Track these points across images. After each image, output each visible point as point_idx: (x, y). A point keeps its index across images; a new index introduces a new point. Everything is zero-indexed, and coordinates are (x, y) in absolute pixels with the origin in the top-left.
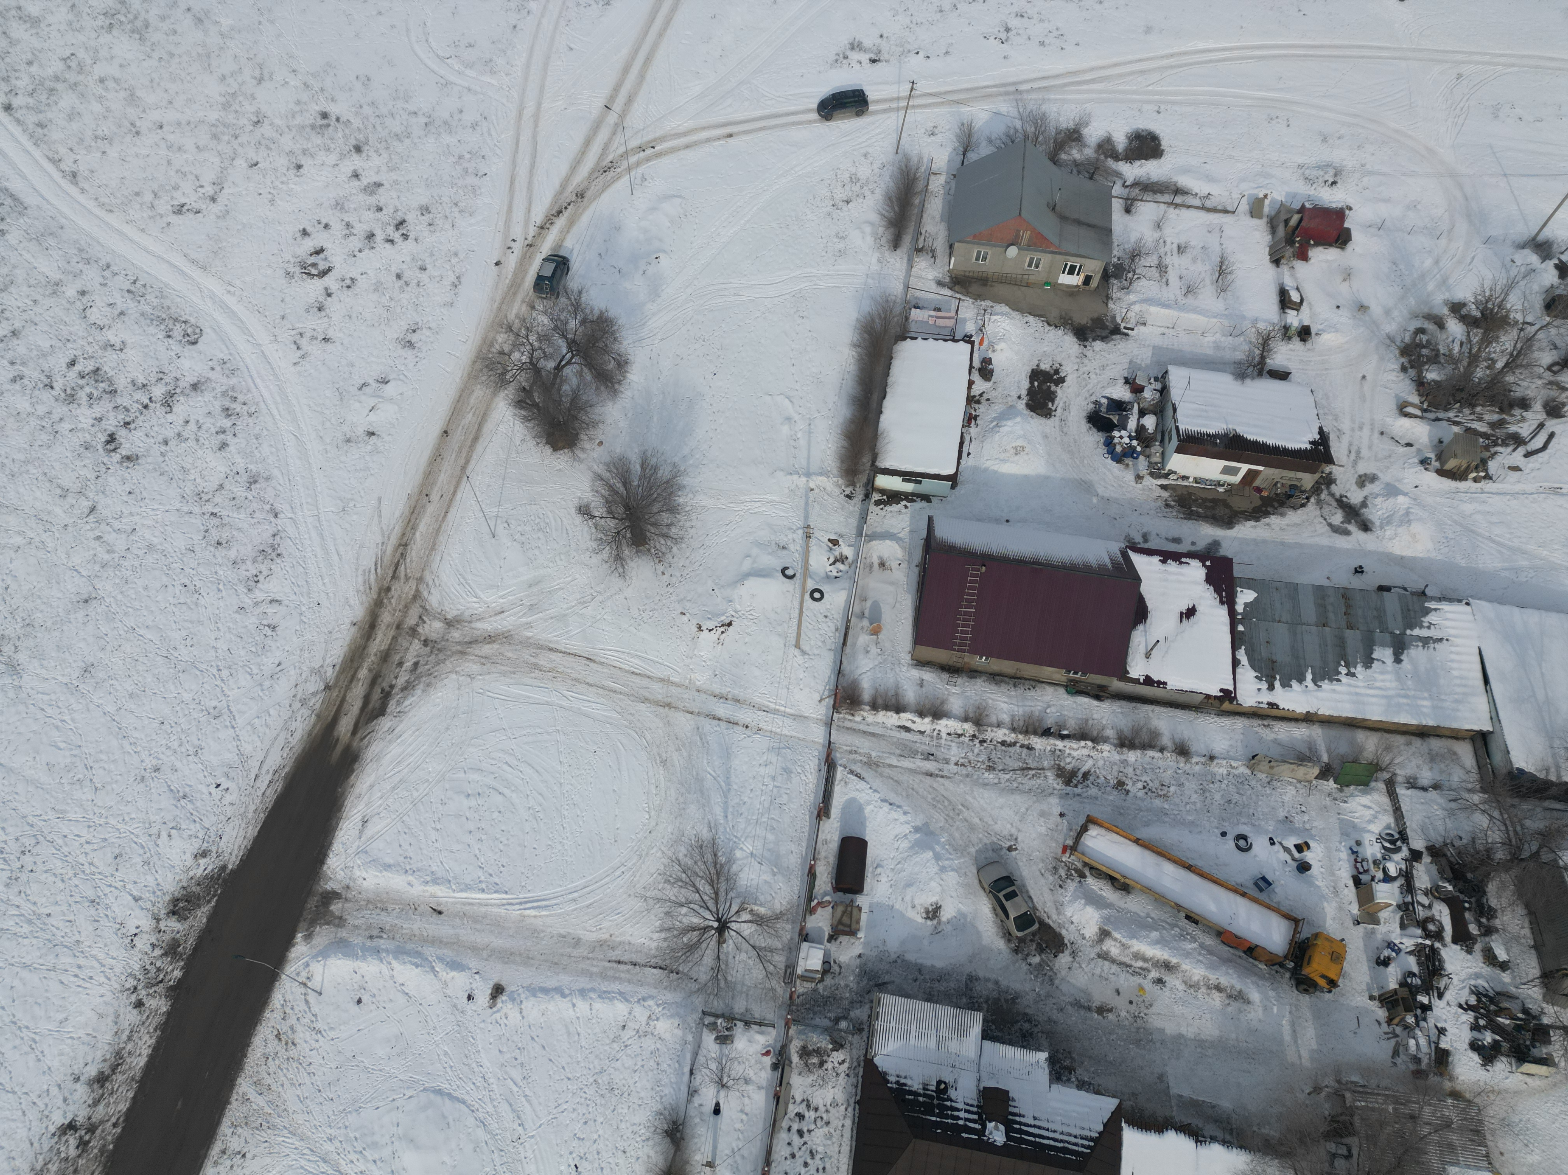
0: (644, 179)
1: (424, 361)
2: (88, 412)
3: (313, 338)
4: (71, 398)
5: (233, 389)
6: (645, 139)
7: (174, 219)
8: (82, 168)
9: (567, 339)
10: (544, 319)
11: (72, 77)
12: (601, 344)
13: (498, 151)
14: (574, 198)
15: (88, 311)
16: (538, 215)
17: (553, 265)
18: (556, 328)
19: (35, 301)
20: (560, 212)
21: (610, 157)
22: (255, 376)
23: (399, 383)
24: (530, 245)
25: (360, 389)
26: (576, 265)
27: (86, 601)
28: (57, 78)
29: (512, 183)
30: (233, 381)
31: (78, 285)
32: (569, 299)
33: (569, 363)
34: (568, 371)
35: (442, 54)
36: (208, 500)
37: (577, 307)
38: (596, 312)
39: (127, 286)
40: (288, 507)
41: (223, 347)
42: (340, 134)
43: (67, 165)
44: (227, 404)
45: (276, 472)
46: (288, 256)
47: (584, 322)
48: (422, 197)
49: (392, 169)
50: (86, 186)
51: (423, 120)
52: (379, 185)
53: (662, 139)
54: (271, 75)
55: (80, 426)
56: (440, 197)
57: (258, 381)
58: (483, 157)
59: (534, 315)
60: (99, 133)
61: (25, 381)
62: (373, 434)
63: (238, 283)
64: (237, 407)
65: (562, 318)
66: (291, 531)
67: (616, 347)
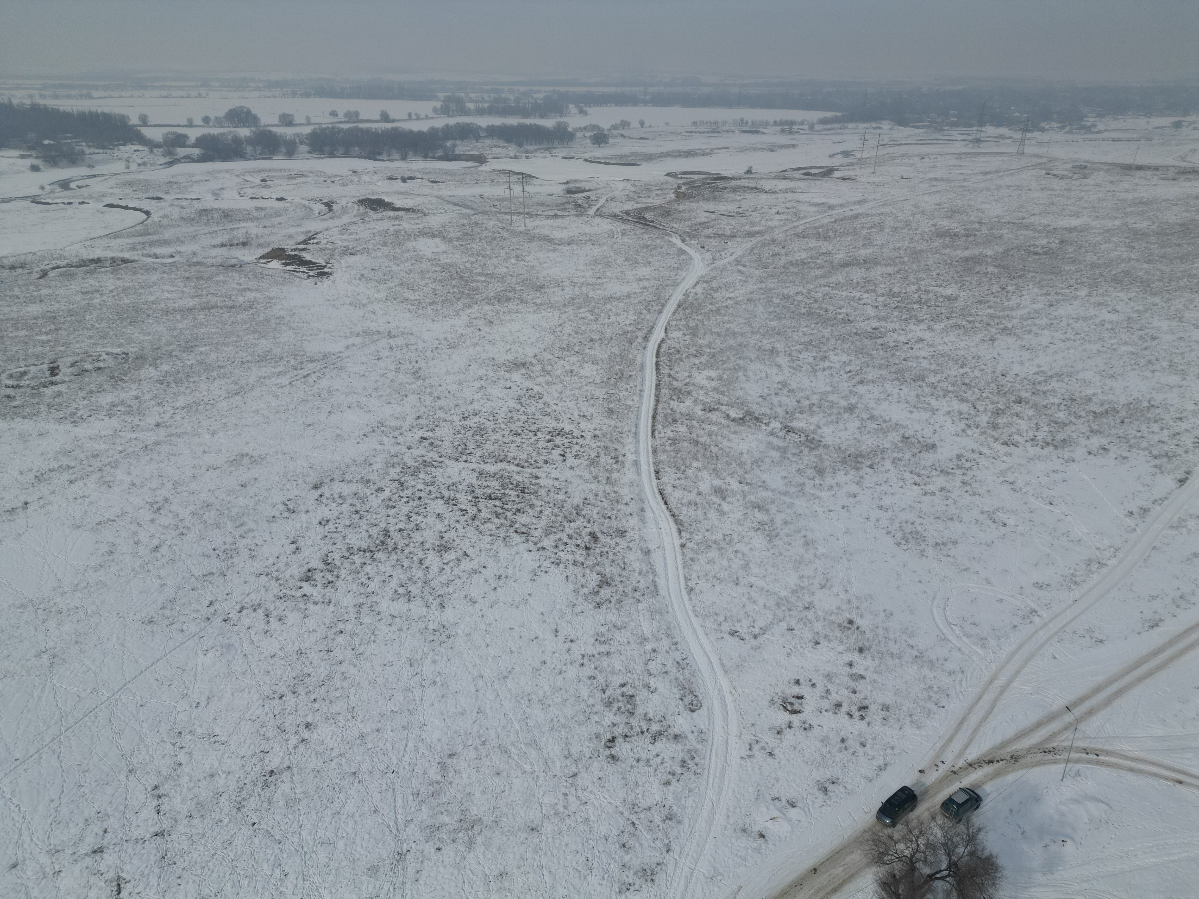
0: (1078, 774)
1: (828, 808)
2: (612, 717)
3: (763, 748)
4: (609, 704)
5: (696, 751)
6: (1092, 746)
7: (727, 637)
8: (698, 588)
9: (950, 859)
10: (939, 833)
11: (723, 544)
12: (978, 881)
13: (961, 697)
14: (1008, 758)
15: (650, 662)
16: (972, 755)
17: (966, 797)
18: (945, 845)
19: (629, 642)
20: (991, 762)
21: (1054, 744)
22: (714, 751)
23: (802, 812)
24: (955, 773)
25: (773, 800)
26: (986, 807)
27: (532, 829)
28: (715, 542)
29: (962, 722)
30: (699, 747)
31: (654, 646)
32: (968, 829)
33: (943, 878)
34: (939, 885)
35: (950, 620)
36: (636, 812)
37: (971, 839)
38: (986, 853)
39: (679, 659)
40: (679, 851)
41: (707, 723)
42: (854, 637)
43: (690, 584)
44: (687, 758)
45: (686, 821)
46: (778, 690)
47: (972, 854)
48: (888, 698)
49: (876, 672)
50: (693, 598)
51: (915, 653)
52: (863, 677)
53: (1108, 753)
54: (831, 587)
55: (603, 722)
56: (901, 705)
57: (713, 755)
58: (948, 695)
59: (932, 825)
60: (718, 575)
61: (595, 682)
62: (763, 836)
63: (739, 690)
64: (691, 764)
65: (954, 840)
66: (670, 868)
67: (991, 890)
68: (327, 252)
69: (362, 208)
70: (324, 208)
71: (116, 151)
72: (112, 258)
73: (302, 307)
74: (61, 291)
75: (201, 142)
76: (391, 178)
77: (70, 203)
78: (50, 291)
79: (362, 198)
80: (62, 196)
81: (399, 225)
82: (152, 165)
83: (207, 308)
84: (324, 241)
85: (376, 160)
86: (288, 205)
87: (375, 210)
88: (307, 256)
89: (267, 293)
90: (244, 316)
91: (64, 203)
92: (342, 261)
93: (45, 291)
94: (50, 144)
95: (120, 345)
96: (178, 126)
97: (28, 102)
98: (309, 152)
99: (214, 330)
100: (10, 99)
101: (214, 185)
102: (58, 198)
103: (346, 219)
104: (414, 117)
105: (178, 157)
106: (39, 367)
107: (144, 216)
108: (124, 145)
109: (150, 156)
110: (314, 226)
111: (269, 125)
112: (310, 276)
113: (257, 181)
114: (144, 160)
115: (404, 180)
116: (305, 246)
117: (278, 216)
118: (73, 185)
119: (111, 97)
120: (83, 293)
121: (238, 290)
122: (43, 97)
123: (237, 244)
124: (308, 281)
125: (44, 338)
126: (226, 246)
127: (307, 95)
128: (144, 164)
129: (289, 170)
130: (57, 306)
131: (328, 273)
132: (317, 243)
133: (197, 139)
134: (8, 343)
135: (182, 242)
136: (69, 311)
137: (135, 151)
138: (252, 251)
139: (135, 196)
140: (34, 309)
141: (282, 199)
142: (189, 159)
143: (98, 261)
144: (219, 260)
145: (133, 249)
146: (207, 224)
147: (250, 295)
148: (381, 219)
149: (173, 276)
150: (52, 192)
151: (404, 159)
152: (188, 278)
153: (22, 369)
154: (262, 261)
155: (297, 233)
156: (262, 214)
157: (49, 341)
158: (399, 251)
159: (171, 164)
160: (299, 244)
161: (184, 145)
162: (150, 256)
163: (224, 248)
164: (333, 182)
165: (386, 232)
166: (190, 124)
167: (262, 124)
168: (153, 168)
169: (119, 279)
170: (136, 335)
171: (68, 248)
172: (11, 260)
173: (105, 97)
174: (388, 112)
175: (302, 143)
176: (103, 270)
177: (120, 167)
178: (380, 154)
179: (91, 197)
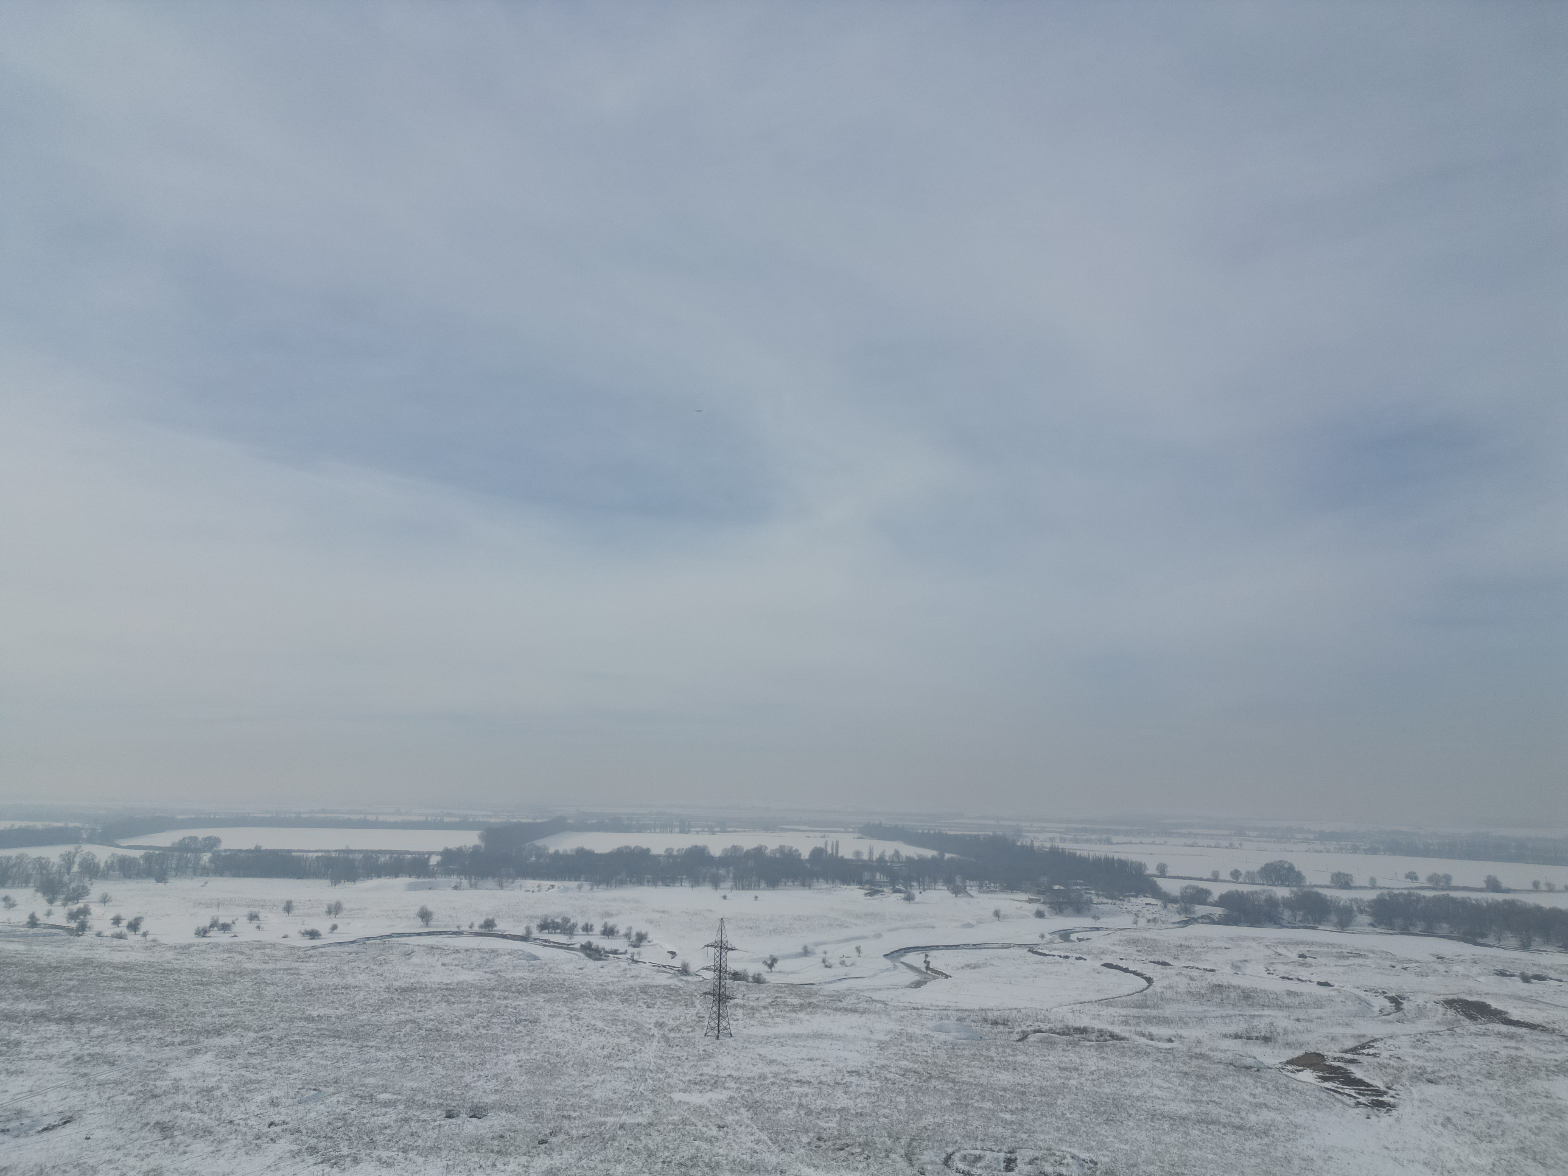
68: (1389, 1071)
69: (1451, 1013)
70: (1387, 1004)
71: (1126, 902)
72: (1100, 1031)
73: (1344, 1150)
74: (1037, 1061)
75: (1225, 900)
76: (1502, 973)
77: (1067, 957)
78: (1026, 1059)
79: (1451, 997)
80: (1061, 948)
81: (1517, 1049)
82: (1163, 923)
83: (1206, 1121)
84: (1386, 1054)
85: (1476, 944)
86: (1333, 993)
87: (1473, 1018)
88: (1357, 1072)
89: (1291, 1117)
90: (1254, 1144)
91: (1060, 956)
92: (1414, 1090)
93: (1021, 1058)
94: (1059, 890)
95: (1089, 1149)
96: (1201, 879)
97: (1048, 845)
98: (1372, 925)
99: (1210, 1156)
100: (1032, 841)
101: (1236, 955)
102: (1056, 949)
103: (1423, 1026)
104: (1543, 887)
105: (1196, 916)
106: (995, 1154)
107: (1145, 983)
108: (1136, 896)
109: (1164, 912)
110: (1371, 1029)
111: (1316, 886)
112: (1359, 1103)
113: (1294, 956)
114: (1155, 916)
115: (1526, 979)
116: (1356, 1057)
117: (1318, 1007)
118: (1073, 937)
119: (1130, 843)
120: (1060, 1069)
121: (1250, 1103)
122: (1063, 840)
123: (1257, 1038)
124: (1357, 1110)
125: (1008, 1116)
126: (1241, 1037)
127: (1374, 851)
128: (1155, 920)
129: (1340, 946)
130: (1030, 1079)
131: (1389, 1105)
132: (1374, 1055)
133: (1222, 897)
134: (971, 1114)
135: (1185, 1024)
136: (1041, 1088)
137: (1147, 904)
138: (1276, 1051)
139: (1139, 958)
140: (1005, 1078)
141: (1326, 984)
142: (1209, 920)
143: (1083, 1031)
144: (1230, 1056)
145: (1126, 1023)
146: (1221, 1004)
147: (1267, 1115)
148: (1484, 1034)
149: (1168, 1067)
150: (1051, 942)
151: (1525, 946)
152: (1186, 1073)
153: (978, 1152)
154: (1290, 1067)
155: (1344, 1036)
156: (1296, 1001)
157: (1012, 1122)
158: (1518, 1093)
159: (1186, 923)
160: (1346, 1052)
161: (1204, 903)
162: (1144, 1035)
163: (1238, 1041)
164: (1405, 969)
165: (1493, 1055)
166: (1215, 879)
167: (1308, 883)
168: (1164, 926)
169: (1103, 1058)
170: (1111, 1139)
171: (1054, 1010)
172: (996, 1013)
173: (1125, 843)
174: (1500, 879)
175: (1361, 911)
176: (1088, 1043)
177: (1126, 921)
178: (1484, 936)
179: (1089, 953)
